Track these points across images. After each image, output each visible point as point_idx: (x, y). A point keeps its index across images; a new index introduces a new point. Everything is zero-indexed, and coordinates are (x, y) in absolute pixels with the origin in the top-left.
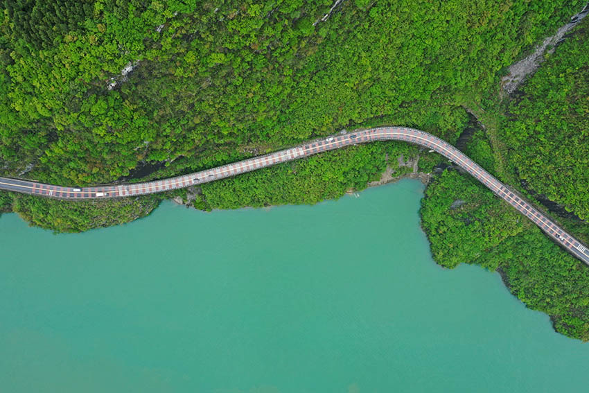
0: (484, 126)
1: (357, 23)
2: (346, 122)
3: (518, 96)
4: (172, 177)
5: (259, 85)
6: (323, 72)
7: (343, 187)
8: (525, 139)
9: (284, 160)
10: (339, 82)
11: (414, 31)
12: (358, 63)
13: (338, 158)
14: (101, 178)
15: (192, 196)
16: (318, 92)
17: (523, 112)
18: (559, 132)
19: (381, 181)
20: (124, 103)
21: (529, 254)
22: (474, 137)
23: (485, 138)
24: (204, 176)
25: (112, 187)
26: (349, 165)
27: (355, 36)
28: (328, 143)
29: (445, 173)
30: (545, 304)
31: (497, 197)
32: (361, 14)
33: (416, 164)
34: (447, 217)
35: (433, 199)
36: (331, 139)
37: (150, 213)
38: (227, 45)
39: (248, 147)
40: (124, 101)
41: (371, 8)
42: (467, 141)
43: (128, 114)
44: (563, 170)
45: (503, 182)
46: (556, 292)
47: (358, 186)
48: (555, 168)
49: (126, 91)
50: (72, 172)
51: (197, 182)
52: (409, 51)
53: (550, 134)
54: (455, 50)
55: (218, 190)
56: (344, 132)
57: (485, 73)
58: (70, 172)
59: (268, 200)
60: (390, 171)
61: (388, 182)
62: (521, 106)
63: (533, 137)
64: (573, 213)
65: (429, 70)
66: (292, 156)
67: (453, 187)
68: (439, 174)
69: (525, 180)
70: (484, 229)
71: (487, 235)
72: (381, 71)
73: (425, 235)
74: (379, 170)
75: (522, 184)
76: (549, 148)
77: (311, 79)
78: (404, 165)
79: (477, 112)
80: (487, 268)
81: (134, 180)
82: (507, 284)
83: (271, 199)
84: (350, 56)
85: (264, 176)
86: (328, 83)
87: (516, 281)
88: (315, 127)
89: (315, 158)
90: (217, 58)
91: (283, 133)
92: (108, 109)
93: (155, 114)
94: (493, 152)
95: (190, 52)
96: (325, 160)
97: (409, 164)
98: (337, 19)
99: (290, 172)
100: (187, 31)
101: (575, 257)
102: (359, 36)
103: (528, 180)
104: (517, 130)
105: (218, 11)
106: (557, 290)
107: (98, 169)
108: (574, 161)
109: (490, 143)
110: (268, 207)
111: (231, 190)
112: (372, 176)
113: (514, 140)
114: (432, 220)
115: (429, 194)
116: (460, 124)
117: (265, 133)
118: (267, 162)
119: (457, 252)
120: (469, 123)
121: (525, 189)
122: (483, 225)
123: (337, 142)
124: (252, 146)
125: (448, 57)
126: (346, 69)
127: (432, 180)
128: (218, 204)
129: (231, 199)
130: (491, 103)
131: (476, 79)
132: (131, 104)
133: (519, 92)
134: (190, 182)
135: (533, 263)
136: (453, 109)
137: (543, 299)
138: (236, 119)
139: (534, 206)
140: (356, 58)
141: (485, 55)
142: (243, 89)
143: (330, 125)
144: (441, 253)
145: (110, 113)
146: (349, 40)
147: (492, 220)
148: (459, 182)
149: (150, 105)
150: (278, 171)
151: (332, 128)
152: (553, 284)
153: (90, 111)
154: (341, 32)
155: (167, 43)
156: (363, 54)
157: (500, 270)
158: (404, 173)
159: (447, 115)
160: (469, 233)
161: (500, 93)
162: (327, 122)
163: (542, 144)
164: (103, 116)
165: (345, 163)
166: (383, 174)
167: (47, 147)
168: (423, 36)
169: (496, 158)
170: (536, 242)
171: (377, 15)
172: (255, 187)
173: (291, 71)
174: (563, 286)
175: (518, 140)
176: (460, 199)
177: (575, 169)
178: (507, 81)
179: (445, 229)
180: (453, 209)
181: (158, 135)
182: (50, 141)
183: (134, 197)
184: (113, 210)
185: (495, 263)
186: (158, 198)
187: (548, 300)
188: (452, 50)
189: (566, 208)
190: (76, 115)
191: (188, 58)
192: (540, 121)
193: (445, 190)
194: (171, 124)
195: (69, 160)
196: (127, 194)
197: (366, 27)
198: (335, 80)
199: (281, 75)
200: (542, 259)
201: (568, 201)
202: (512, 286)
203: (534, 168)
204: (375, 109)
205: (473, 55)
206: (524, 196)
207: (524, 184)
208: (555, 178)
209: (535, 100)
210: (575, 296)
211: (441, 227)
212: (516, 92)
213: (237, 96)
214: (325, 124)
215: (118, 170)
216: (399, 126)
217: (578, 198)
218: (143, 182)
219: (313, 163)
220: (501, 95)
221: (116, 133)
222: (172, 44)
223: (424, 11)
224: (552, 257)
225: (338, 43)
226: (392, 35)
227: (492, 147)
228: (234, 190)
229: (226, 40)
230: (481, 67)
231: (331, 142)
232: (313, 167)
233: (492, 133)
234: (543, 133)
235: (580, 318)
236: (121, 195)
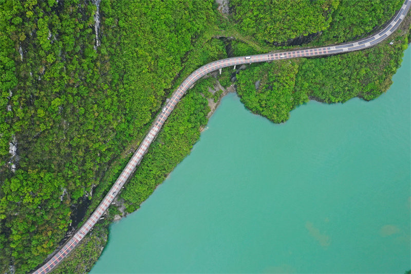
0: (232, 37)
1: (118, 36)
2: (162, 93)
3: (232, 10)
4: (100, 203)
5: (96, 106)
6: (125, 75)
7: (195, 129)
8: (255, 24)
9: (150, 141)
10: (139, 74)
11: (150, 17)
12: (139, 56)
13: (177, 115)
14: (58, 237)
15: (122, 208)
16: (133, 88)
17: (242, 14)
18: (265, 6)
19: (212, 110)
20: (29, 173)
21: (314, 75)
22: (233, 47)
23: (238, 42)
24: (116, 188)
25: (71, 240)
26: (186, 114)
27: (124, 43)
28: (165, 112)
29: (237, 77)
30: (348, 92)
31: (271, 62)
32: (115, 29)
33: (220, 86)
34: (259, 96)
35: (245, 94)
36: (165, 109)
37: (108, 239)
38: (55, 90)
39: (126, 152)
40: (27, 171)
41: (118, 22)
42: (232, 52)
43: (36, 177)
44: (284, 19)
45: (266, 53)
46: (345, 81)
47: (203, 122)
48: (280, 23)
49: (24, 165)
50: (38, 248)
51: (116, 194)
52: (158, 30)
53: (262, 11)
54: (180, 11)
55: (132, 190)
56: (168, 100)
57: (208, 13)
58: (36, 249)
59: (164, 171)
60: (212, 101)
61: (216, 107)
62: (238, 12)
63: (258, 20)
64: (309, 34)
65: (178, 32)
66: (153, 135)
67: (247, 79)
68: (236, 80)
69: (274, 42)
70: (281, 83)
71: (285, 84)
72: (154, 51)
73: (259, 115)
74: (205, 104)
75: (275, 45)
76: (268, 17)
77: (123, 84)
78: (215, 92)
79: (222, 33)
80: (304, 103)
81: (80, 224)
82: (322, 101)
83: (165, 169)
84: (131, 55)
85: (149, 160)
86: (133, 79)
87: (324, 95)
88: (150, 109)
89: (165, 126)
90: (57, 102)
91: (137, 126)
92: (21, 182)
93: (53, 167)
94: (248, 44)
95: (39, 110)
96: (172, 122)
97: (217, 89)
98: (105, 40)
99: (160, 145)
100: (25, 98)
101: (335, 55)
102: (126, 42)
103: (276, 40)
104: (247, 24)
105: (33, 74)
106: (345, 79)
107: (51, 232)
108: (284, 11)
109: (242, 42)
110: (168, 177)
111: (139, 184)
112: (204, 111)
113: (251, 30)
114: (255, 105)
115: (240, 93)
116: (221, 48)
117: (127, 135)
118: (143, 150)
119: (281, 107)
120: (225, 43)
121: (279, 46)
122: (278, 82)
123: (169, 108)
124: (128, 149)
125: (180, 18)
126: (135, 64)
127: (235, 86)
128: (140, 199)
129: (144, 189)
130: (224, 24)
131: (205, 19)
132: (33, 170)
133: (231, 8)
134: (112, 197)
135: (321, 77)
136: (209, 42)
137: (344, 90)
138: (103, 136)
139: (291, 50)
140: (135, 54)
141: (198, 4)
142: (89, 114)
143: (156, 100)
144: (275, 116)
145: (25, 183)
146: (123, 48)
147: (280, 75)
148: (247, 74)
149: (45, 164)
150: (154, 150)
151: (158, 101)
152: (340, 78)
153: (11, 190)
154: (114, 46)
155: (20, 112)
156: (137, 49)
157: (312, 98)
158: (218, 95)
159: (210, 48)
160: (277, 92)
161: (224, 16)
162: (153, 100)
163: (264, 18)
164: (22, 188)
165: (183, 114)
166: (209, 105)
167: (9, 242)
168: (158, 17)
169: (251, 45)
170: (310, 66)
171: (124, 23)
172: (150, 171)
173: (107, 85)
174: (345, 74)
175: (253, 28)
176: (256, 81)
177: (288, 14)
178: (222, 8)
179: (264, 102)
180: (258, 89)
181: (67, 180)
182: (7, 237)
183: (88, 234)
184: (83, 252)
185: (304, 96)
186: (104, 225)
187: (347, 88)
188: (178, 13)
189: (304, 35)
190: (4, 198)
191: (39, 114)
192: (253, 10)
193: (245, 84)
194: (68, 167)
195: (30, 241)
196: (83, 236)
197: (125, 34)
198: (135, 74)
199: (103, 92)
200: (322, 71)
201: (302, 31)
202: (325, 99)
203: (272, 32)
204: (170, 73)
205: (191, 7)
206: (282, 50)
207: (275, 44)
208: (285, 26)
209: (241, 4)
210: (356, 73)
211: (262, 103)
212: (230, 9)
213: (89, 121)
214: (152, 102)
215: (63, 222)
216: (192, 72)
217: (303, 25)
218: (86, 221)
219: (167, 129)
220: (225, 17)
221: (38, 194)
222: (24, 112)
223: (146, 4)
224: (325, 66)
225: (119, 54)
226: (142, 28)
227: (245, 43)
228: (141, 183)
229: (52, 89)
230: (202, 11)
231: (166, 111)
232: (169, 132)
233: (238, 36)
234: (259, 13)
235: (370, 82)
236: (80, 240)
